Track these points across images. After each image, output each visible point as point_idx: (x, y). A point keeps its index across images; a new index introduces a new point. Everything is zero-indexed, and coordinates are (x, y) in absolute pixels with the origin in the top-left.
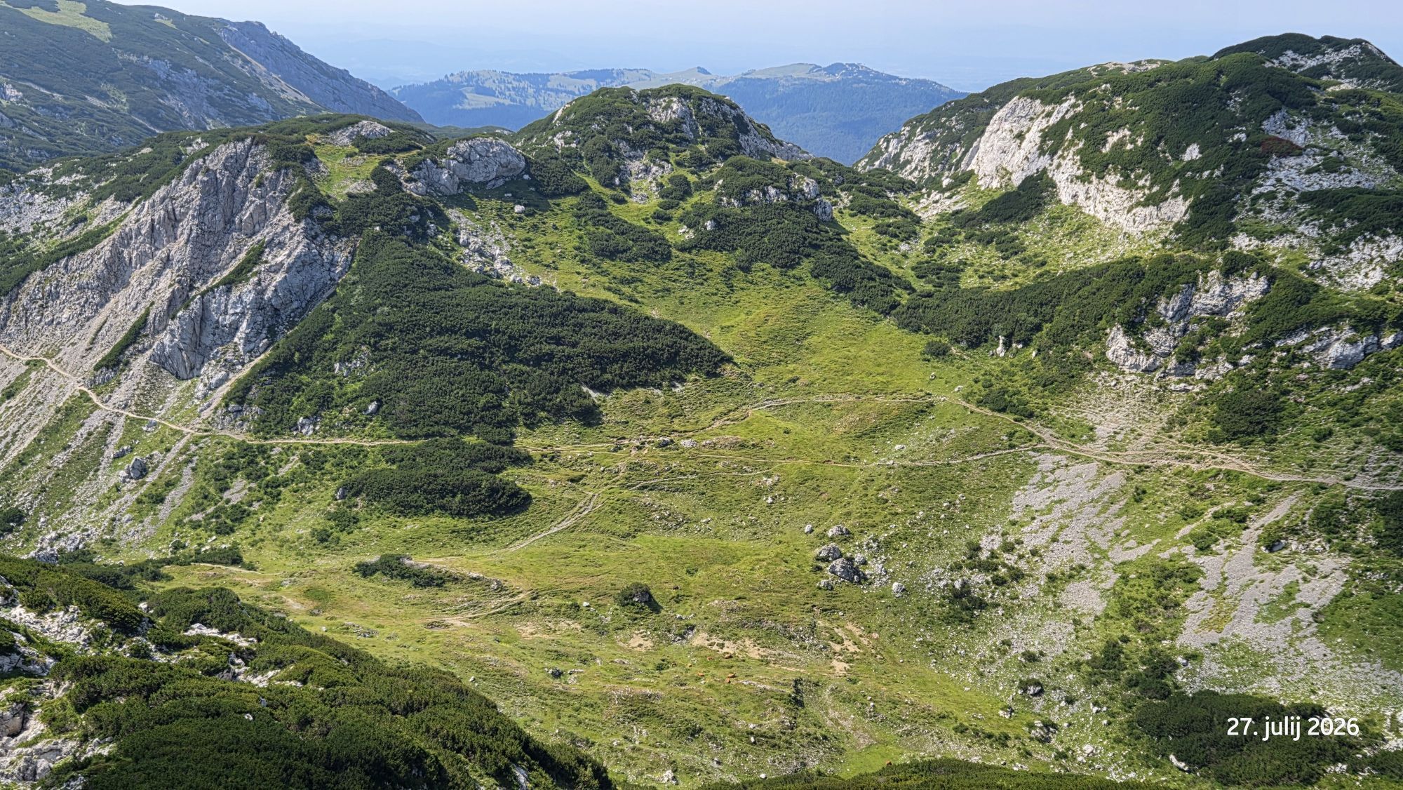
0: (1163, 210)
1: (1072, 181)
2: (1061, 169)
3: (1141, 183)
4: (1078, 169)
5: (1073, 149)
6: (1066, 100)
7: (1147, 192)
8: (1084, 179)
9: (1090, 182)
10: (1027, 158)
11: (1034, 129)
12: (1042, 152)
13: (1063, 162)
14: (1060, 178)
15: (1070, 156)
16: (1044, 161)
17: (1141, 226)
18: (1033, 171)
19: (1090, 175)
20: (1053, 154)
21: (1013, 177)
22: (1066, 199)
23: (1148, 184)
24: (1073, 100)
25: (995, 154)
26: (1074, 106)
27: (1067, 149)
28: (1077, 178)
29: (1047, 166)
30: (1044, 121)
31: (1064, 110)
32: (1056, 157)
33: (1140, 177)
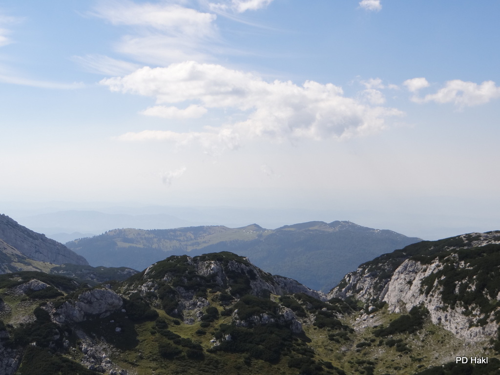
0: (486, 329)
1: (437, 310)
2: (432, 303)
3: (474, 312)
4: (441, 303)
5: (438, 291)
6: (433, 263)
7: (477, 318)
8: (444, 309)
9: (447, 311)
10: (413, 296)
11: (417, 278)
12: (421, 292)
13: (433, 299)
14: (431, 308)
15: (436, 296)
16: (422, 298)
17: (475, 338)
18: (417, 303)
19: (447, 307)
20: (427, 293)
21: (407, 306)
22: (434, 320)
23: (478, 313)
24: (437, 263)
25: (397, 292)
26: (438, 266)
27: (434, 291)
28: (440, 308)
29: (424, 300)
30: (422, 274)
31: (433, 269)
32: (429, 295)
33: (473, 309)
